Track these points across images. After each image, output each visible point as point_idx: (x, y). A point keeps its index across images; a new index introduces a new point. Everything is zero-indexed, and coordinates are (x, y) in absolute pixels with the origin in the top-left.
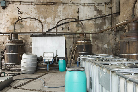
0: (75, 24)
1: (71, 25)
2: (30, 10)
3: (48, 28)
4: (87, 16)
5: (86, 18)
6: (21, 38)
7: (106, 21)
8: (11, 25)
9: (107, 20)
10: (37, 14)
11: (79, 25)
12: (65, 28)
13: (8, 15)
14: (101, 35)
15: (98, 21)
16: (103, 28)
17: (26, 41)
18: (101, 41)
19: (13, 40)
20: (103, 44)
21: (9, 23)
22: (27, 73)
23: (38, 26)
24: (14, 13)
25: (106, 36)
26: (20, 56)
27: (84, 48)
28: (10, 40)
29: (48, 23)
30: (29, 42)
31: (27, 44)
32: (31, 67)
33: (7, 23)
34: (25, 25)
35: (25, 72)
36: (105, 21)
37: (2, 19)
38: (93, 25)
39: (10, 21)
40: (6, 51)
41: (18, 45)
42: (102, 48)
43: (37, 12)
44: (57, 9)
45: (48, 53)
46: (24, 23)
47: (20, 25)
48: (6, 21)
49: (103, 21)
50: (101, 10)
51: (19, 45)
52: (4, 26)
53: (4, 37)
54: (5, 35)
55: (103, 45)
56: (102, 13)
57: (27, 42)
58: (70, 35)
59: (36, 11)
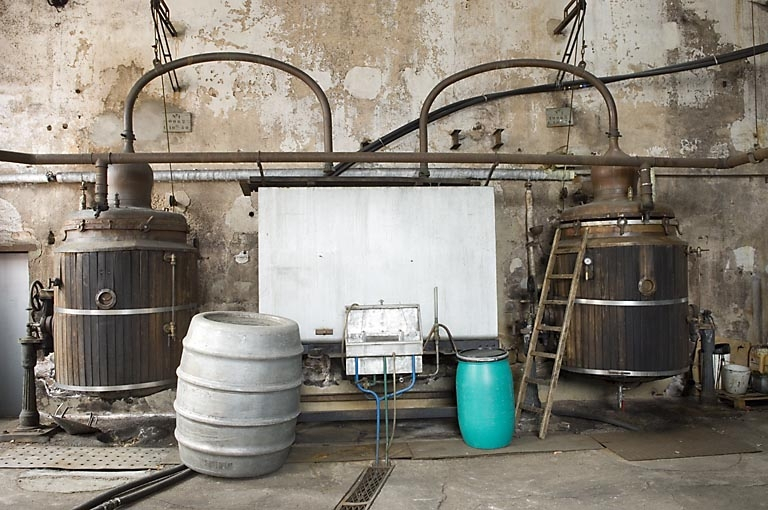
0: (537, 109)
1: (510, 117)
2: (235, 16)
3: (355, 133)
4: (620, 54)
5: (614, 68)
6: (173, 202)
7: (746, 87)
8: (105, 113)
9: (750, 83)
10: (284, 38)
11: (567, 111)
12: (477, 134)
13: (84, 45)
14: (712, 182)
15: (695, 92)
16: (726, 137)
17: (207, 221)
18: (713, 223)
19: (119, 215)
20: (728, 243)
21: (91, 104)
22: (228, 473)
23: (287, 118)
24: (128, 31)
25: (745, 188)
26: (165, 334)
27: (646, 269)
28: (91, 214)
29: (355, 100)
30: (225, 231)
31: (217, 244)
32: (259, 422)
33: (76, 104)
34: (197, 113)
35: (210, 465)
36: (738, 93)
37: (42, 72)
38: (662, 118)
39: (99, 88)
40: (62, 296)
41: (149, 251)
42: (719, 270)
43: (285, 26)
44: (418, 10)
45: (381, 306)
46: (191, 101)
47: (170, 117)
48: (74, 88)
49: (727, 92)
50: (710, 17)
51: (164, 252)
52: (56, 122)
53: (57, 193)
54: (66, 183)
55: (728, 249)
56: (716, 37)
57: (215, 227)
58: (508, 184)
59: (278, 20)
